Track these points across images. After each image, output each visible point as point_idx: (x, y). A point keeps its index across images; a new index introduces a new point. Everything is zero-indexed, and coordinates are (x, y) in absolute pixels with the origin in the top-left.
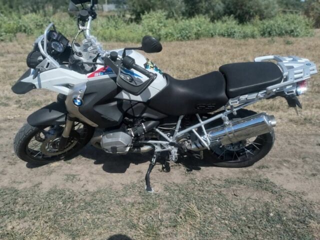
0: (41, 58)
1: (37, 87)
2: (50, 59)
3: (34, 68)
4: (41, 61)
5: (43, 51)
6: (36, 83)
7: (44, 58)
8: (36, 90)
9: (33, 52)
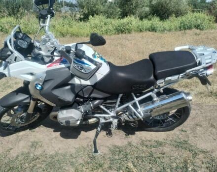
0: (10, 53)
1: (7, 75)
2: (16, 54)
3: (5, 61)
4: (9, 55)
5: (11, 48)
6: (6, 72)
7: (12, 53)
8: (7, 78)
9: (3, 48)
